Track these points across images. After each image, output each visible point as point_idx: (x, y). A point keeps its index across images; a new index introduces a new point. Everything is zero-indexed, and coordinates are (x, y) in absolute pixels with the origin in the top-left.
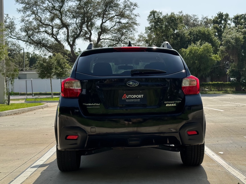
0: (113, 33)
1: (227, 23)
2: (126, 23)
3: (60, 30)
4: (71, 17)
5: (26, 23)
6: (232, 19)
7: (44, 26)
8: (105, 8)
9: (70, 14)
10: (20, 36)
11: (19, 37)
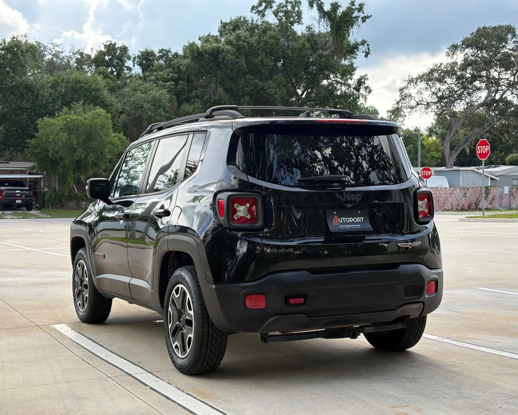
1: (125, 65)
6: (135, 57)
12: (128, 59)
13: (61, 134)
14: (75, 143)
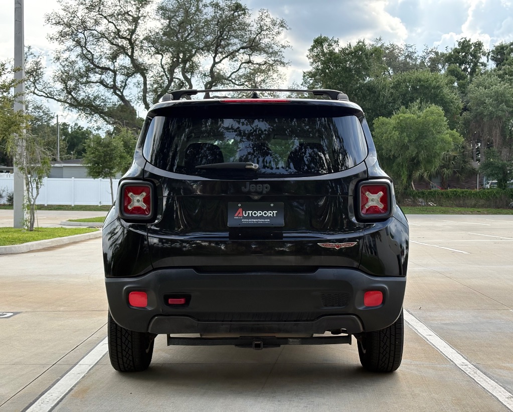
0: (236, 84)
1: (480, 61)
2: (263, 63)
3: (129, 80)
4: (151, 51)
5: (63, 64)
6: (490, 52)
7: (97, 70)
8: (220, 33)
9: (149, 47)
10: (52, 90)
11: (50, 93)
12: (483, 54)
13: (393, 132)
14: (406, 141)
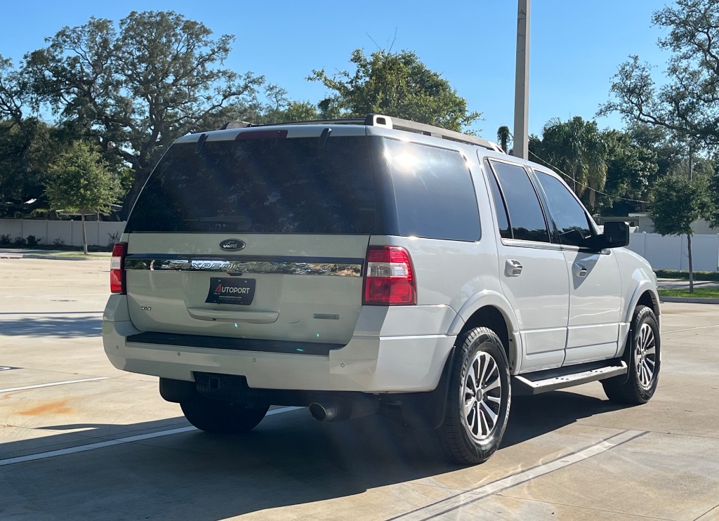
5: (681, 76)
10: (664, 113)
11: (660, 118)
